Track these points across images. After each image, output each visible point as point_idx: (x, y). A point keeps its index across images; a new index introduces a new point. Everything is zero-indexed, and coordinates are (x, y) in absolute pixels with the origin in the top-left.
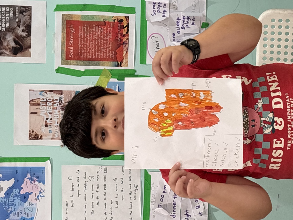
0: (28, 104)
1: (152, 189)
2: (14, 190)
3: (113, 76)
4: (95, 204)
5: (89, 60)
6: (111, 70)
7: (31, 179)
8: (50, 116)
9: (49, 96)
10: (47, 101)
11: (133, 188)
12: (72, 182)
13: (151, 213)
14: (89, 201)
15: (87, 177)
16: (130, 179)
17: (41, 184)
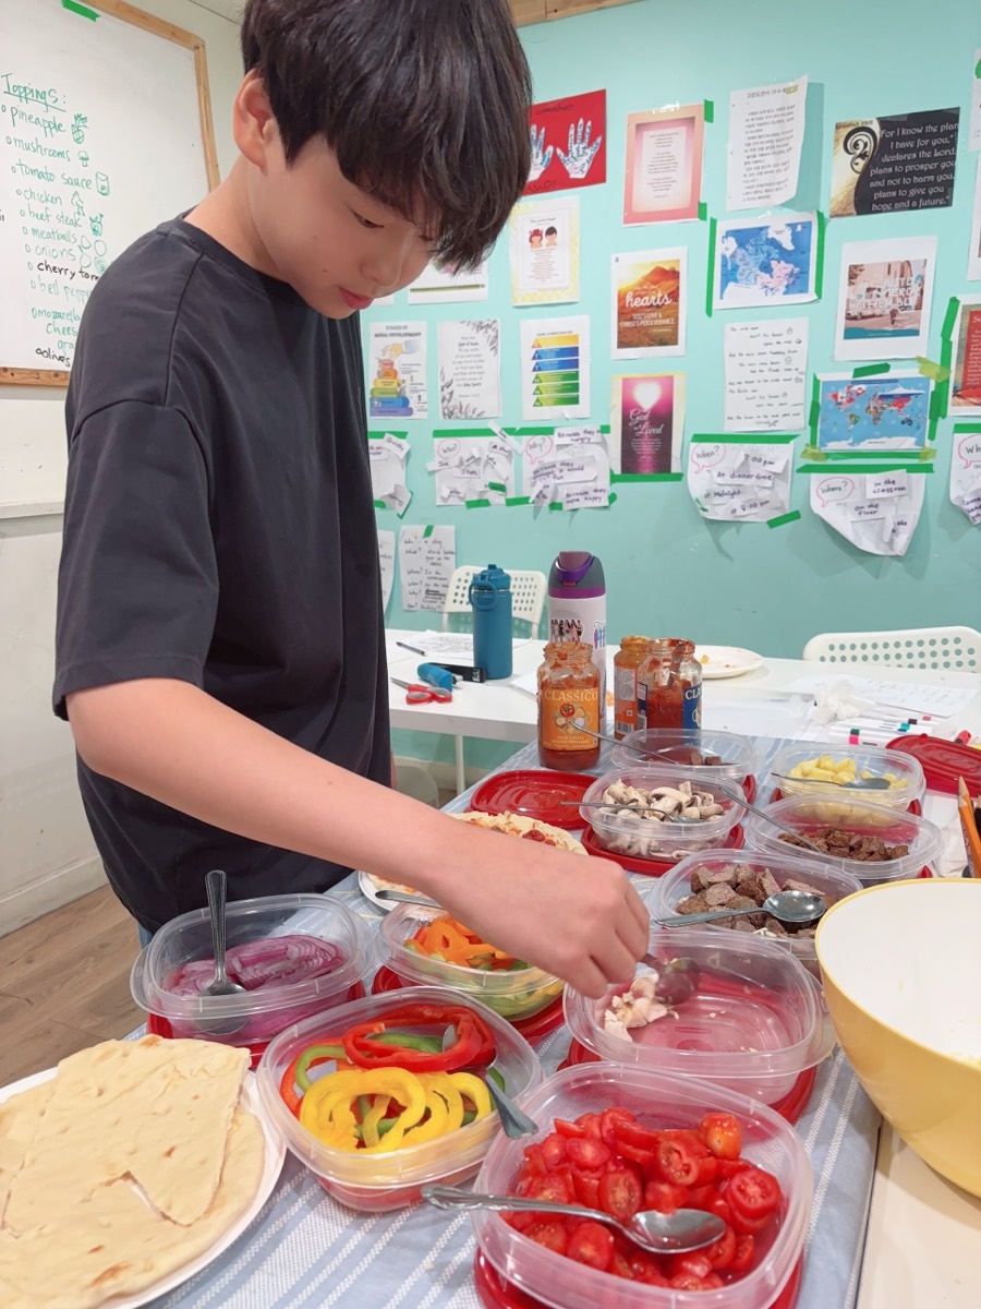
0: (903, 260)
1: (771, 446)
2: (777, 251)
3: (938, 385)
4: (753, 368)
5: (967, 348)
6: (948, 382)
7: (791, 274)
8: (882, 294)
9: (915, 289)
10: (906, 287)
11: (772, 420)
12: (785, 333)
13: (737, 445)
14: (757, 359)
15: (791, 355)
16: (785, 415)
17: (784, 289)
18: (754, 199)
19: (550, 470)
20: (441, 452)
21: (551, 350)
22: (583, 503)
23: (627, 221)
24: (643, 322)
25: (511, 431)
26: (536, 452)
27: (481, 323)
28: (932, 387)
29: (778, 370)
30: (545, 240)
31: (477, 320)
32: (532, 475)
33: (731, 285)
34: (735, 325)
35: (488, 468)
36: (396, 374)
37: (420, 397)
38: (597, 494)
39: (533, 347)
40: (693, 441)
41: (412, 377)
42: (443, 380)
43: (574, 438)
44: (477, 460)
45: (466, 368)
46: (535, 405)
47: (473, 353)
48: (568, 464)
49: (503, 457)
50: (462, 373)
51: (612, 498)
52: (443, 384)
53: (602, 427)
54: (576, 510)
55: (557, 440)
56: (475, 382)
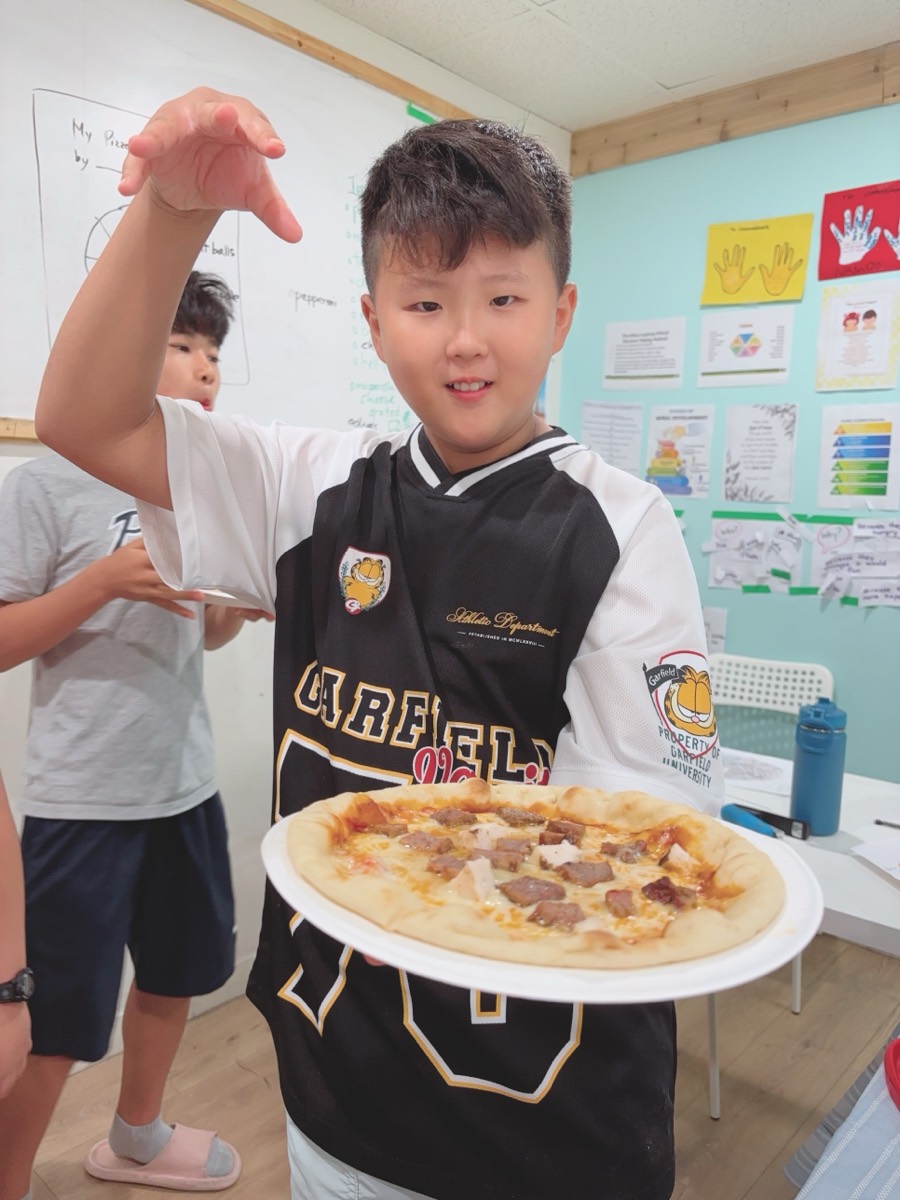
19: (845, 562)
20: (720, 534)
21: (857, 438)
22: (882, 601)
25: (802, 518)
26: (829, 542)
27: (777, 407)
30: (862, 323)
31: (773, 403)
32: (823, 566)
35: (772, 553)
36: (676, 454)
37: (701, 478)
39: (836, 433)
41: (694, 459)
42: (729, 461)
43: (877, 530)
44: (759, 545)
45: (755, 451)
46: (832, 493)
47: (766, 437)
48: (867, 558)
49: (790, 544)
50: (751, 456)
52: (728, 466)
54: (873, 607)
55: (856, 531)
56: (764, 465)
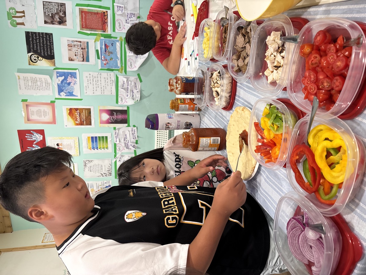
0: (67, 46)
1: (119, 82)
2: (64, 81)
3: (102, 36)
4: (97, 87)
5: (91, 29)
6: (101, 34)
7: (71, 77)
8: (77, 52)
9: (76, 43)
10: (75, 45)
11: (112, 82)
12: (88, 78)
13: (119, 91)
14: (95, 86)
15: (93, 77)
16: (110, 78)
17: (75, 79)
18: (50, 87)
19: (126, 144)
21: (92, 144)
22: (136, 135)
23: (55, 123)
24: (84, 118)
25: (115, 156)
26: (121, 148)
28: (103, 38)
29: (98, 80)
31: (83, 166)
32: (128, 149)
33: (74, 93)
34: (85, 93)
37: (105, 183)
38: (133, 130)
39: (91, 150)
40: (118, 104)
41: (100, 185)
42: (101, 176)
43: (117, 137)
45: (97, 169)
46: (108, 149)
47: (93, 167)
48: (125, 139)
49: (123, 158)
50: (99, 171)
51: (134, 126)
52: (102, 176)
53: (114, 129)
54: (138, 137)
55: (118, 142)
56: (101, 167)
